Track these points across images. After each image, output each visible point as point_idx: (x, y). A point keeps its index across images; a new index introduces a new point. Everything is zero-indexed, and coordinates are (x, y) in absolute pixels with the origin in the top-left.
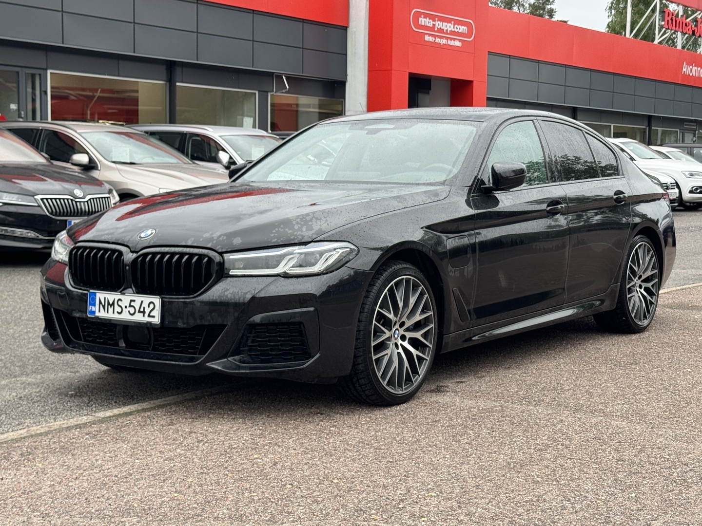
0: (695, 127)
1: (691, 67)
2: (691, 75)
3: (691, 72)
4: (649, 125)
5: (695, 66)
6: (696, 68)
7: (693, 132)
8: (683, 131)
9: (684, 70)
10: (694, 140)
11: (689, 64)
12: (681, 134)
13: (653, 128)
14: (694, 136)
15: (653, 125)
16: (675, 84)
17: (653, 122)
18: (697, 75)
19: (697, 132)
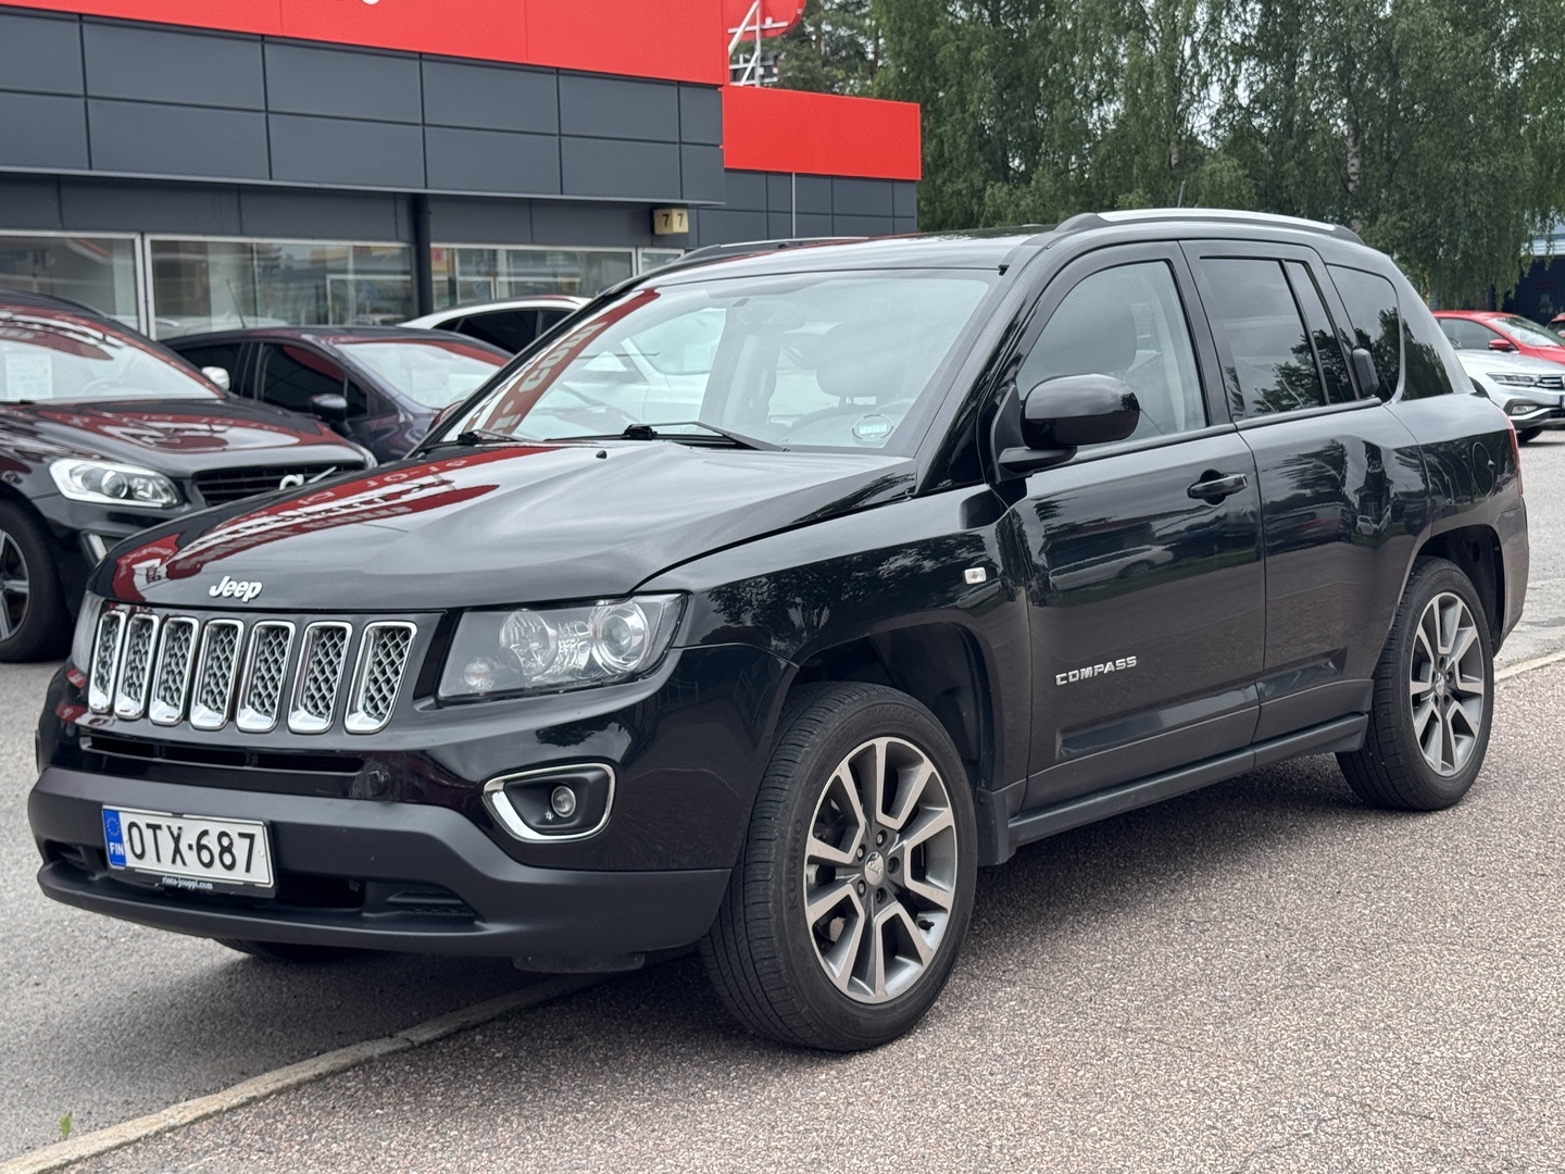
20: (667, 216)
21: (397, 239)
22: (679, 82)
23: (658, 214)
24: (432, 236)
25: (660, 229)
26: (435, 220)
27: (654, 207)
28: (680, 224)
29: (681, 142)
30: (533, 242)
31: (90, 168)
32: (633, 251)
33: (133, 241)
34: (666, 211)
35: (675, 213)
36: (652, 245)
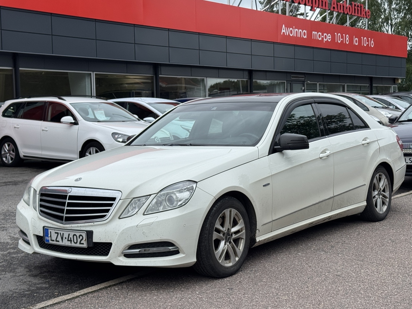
0: (304, 79)
1: (291, 29)
2: (291, 35)
3: (291, 34)
4: (251, 79)
5: (295, 28)
6: (297, 30)
7: (303, 83)
8: (291, 82)
9: (283, 31)
10: (303, 88)
11: (287, 26)
12: (289, 85)
13: (254, 80)
14: (304, 86)
15: (253, 78)
16: (274, 43)
17: (253, 75)
18: (299, 36)
19: (306, 82)
21: (369, 84)
22: (401, 58)
24: (373, 83)
25: (396, 82)
26: (374, 81)
27: (395, 78)
28: (400, 81)
29: (401, 68)
30: (382, 84)
31: (347, 74)
32: (391, 86)
33: (345, 85)
35: (399, 79)
36: (394, 85)
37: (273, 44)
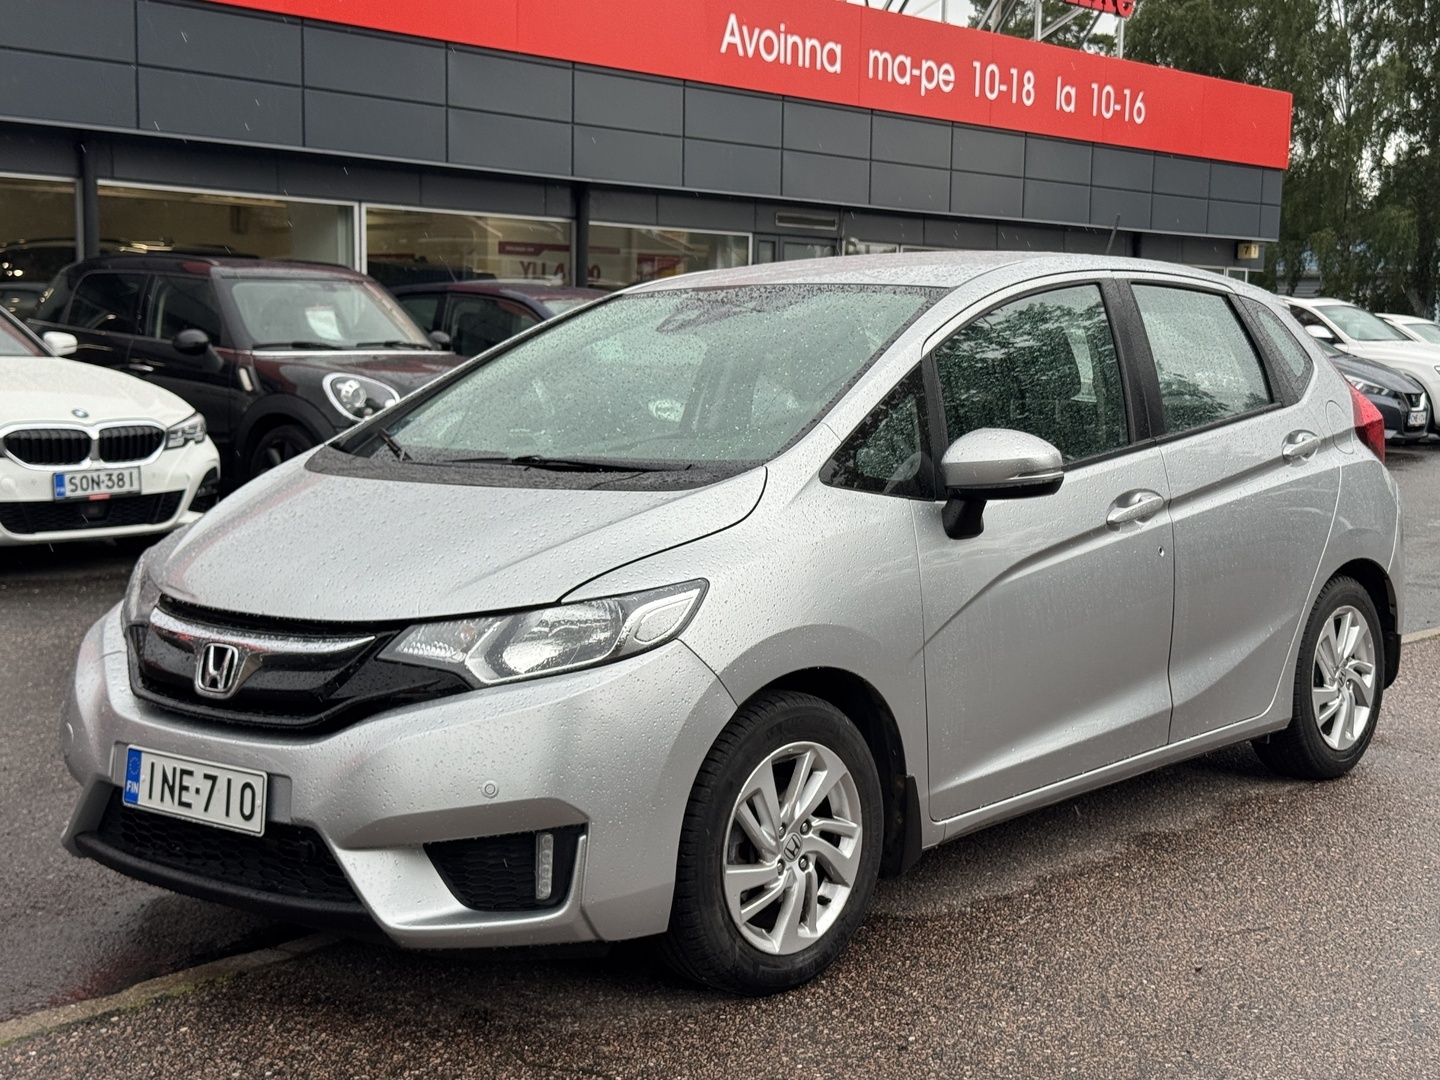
1: (768, 33)
2: (770, 58)
4: (579, 216)
6: (796, 39)
7: (832, 243)
8: (772, 238)
9: (728, 39)
11: (750, 21)
12: (766, 248)
13: (591, 223)
16: (685, 83)
20: (1248, 248)
22: (1264, 167)
23: (1241, 247)
25: (1242, 255)
26: (1144, 246)
27: (1237, 243)
28: (1255, 253)
29: (1261, 204)
31: (1023, 217)
32: (1224, 268)
34: (1247, 245)
35: (1254, 246)
36: (1234, 266)
37: (681, 89)
